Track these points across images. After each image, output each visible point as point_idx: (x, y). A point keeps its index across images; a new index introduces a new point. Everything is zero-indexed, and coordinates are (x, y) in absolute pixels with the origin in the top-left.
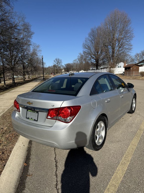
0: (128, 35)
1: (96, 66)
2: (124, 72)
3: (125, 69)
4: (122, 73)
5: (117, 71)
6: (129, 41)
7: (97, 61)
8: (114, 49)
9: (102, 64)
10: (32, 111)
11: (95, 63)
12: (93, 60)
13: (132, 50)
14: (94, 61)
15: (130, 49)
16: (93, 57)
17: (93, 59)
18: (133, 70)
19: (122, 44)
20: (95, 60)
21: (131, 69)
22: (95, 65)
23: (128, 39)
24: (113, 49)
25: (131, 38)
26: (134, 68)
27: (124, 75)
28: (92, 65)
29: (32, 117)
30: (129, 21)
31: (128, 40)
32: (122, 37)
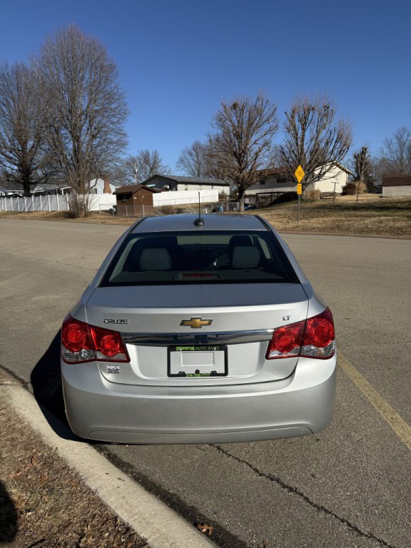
0: (113, 106)
1: (22, 185)
2: (114, 207)
3: (118, 198)
4: (108, 208)
5: (98, 203)
6: (118, 122)
7: (26, 170)
8: (78, 141)
9: (43, 181)
10: (195, 346)
11: (17, 175)
12: (8, 164)
13: (127, 146)
14: (12, 168)
15: (124, 145)
16: (10, 158)
17: (8, 161)
18: (139, 202)
19: (98, 130)
20: (16, 167)
21: (135, 198)
22: (18, 182)
23: (114, 116)
24: (76, 139)
25: (122, 115)
26: (141, 196)
27: (116, 213)
28: (8, 180)
29: (197, 366)
30: (112, 67)
31: (115, 120)
32: (96, 108)
